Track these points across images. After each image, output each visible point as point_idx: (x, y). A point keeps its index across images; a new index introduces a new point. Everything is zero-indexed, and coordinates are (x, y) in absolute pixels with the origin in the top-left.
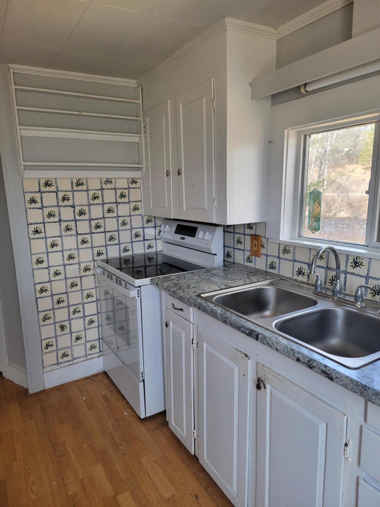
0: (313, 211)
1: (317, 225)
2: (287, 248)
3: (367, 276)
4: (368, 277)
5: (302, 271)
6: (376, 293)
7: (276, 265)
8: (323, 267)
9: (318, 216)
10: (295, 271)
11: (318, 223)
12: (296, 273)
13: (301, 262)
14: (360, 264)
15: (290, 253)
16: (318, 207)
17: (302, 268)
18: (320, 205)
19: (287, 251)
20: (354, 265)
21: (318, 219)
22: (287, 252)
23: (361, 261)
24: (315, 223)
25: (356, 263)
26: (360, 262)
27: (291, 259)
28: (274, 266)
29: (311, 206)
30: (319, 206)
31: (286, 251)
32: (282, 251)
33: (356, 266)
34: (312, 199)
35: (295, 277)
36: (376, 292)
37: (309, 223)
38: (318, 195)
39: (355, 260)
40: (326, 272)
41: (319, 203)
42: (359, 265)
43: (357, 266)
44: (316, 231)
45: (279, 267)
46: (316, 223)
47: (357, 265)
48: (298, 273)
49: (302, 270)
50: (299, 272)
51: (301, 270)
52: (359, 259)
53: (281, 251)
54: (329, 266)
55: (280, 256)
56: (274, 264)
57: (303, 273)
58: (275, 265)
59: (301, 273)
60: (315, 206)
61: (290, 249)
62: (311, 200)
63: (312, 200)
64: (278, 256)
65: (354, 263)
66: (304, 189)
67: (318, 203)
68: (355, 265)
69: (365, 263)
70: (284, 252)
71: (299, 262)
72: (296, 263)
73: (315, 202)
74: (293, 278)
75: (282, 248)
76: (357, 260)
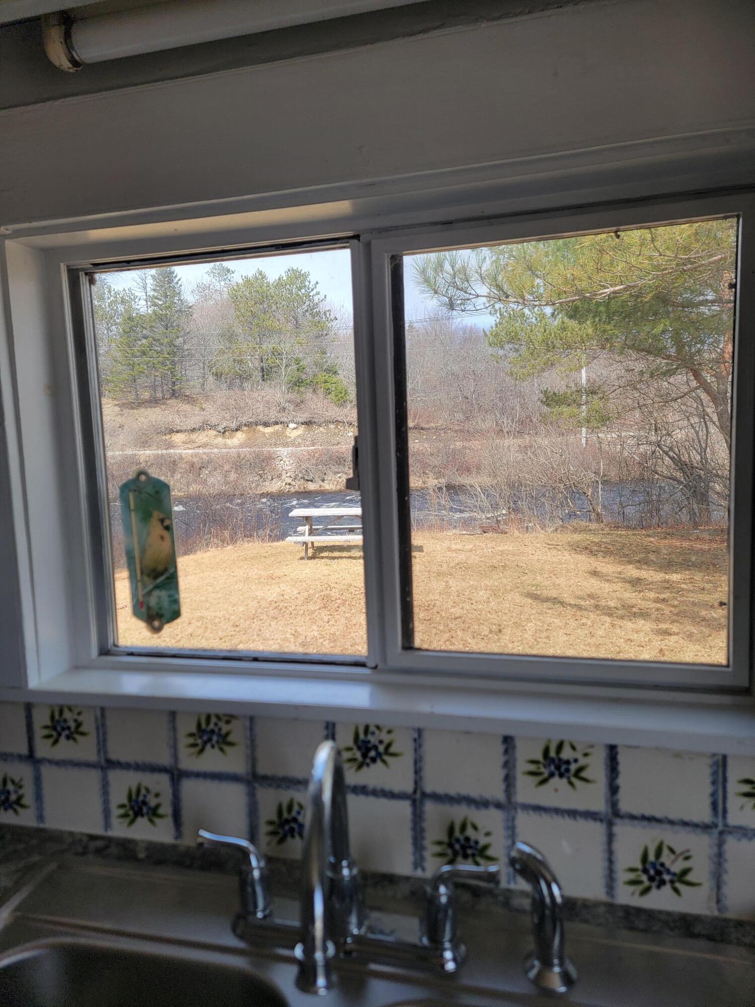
0: (143, 551)
1: (166, 603)
2: (67, 715)
3: (415, 792)
4: (418, 796)
5: (144, 803)
6: (456, 854)
7: (21, 792)
8: (233, 778)
9: (166, 570)
10: (113, 806)
11: (172, 592)
12: (122, 811)
13: (138, 767)
14: (381, 748)
15: (83, 734)
16: (162, 538)
17: (143, 791)
18: (168, 528)
19: (69, 728)
20: (358, 755)
21: (168, 578)
22: (66, 732)
23: (386, 738)
24: (156, 593)
25: (368, 750)
26: (381, 742)
27: (93, 757)
28: (13, 797)
29: (132, 532)
30: (166, 534)
31: (63, 729)
32: (46, 732)
33: (368, 761)
34: (132, 507)
35: (120, 830)
36: (457, 847)
37: (134, 594)
38: (157, 492)
39: (362, 736)
40: (252, 795)
41: (162, 521)
42: (379, 755)
43: (374, 760)
44: (164, 620)
45: (39, 797)
46: (163, 594)
47: (372, 754)
48: (131, 813)
49: (145, 796)
50: (132, 808)
51: (141, 798)
52: (377, 732)
53: (39, 732)
54: (261, 770)
55: (40, 753)
56: (10, 787)
57: (150, 808)
58: (16, 792)
59: (145, 810)
60: (149, 534)
61: (80, 718)
62: (130, 511)
63: (133, 514)
64: (24, 751)
65: (359, 748)
66: (98, 473)
67: (159, 524)
68: (365, 756)
69: (403, 744)
70: (54, 733)
71: (127, 766)
72: (114, 775)
73: (146, 517)
74: (110, 833)
75: (41, 718)
76: (370, 737)
